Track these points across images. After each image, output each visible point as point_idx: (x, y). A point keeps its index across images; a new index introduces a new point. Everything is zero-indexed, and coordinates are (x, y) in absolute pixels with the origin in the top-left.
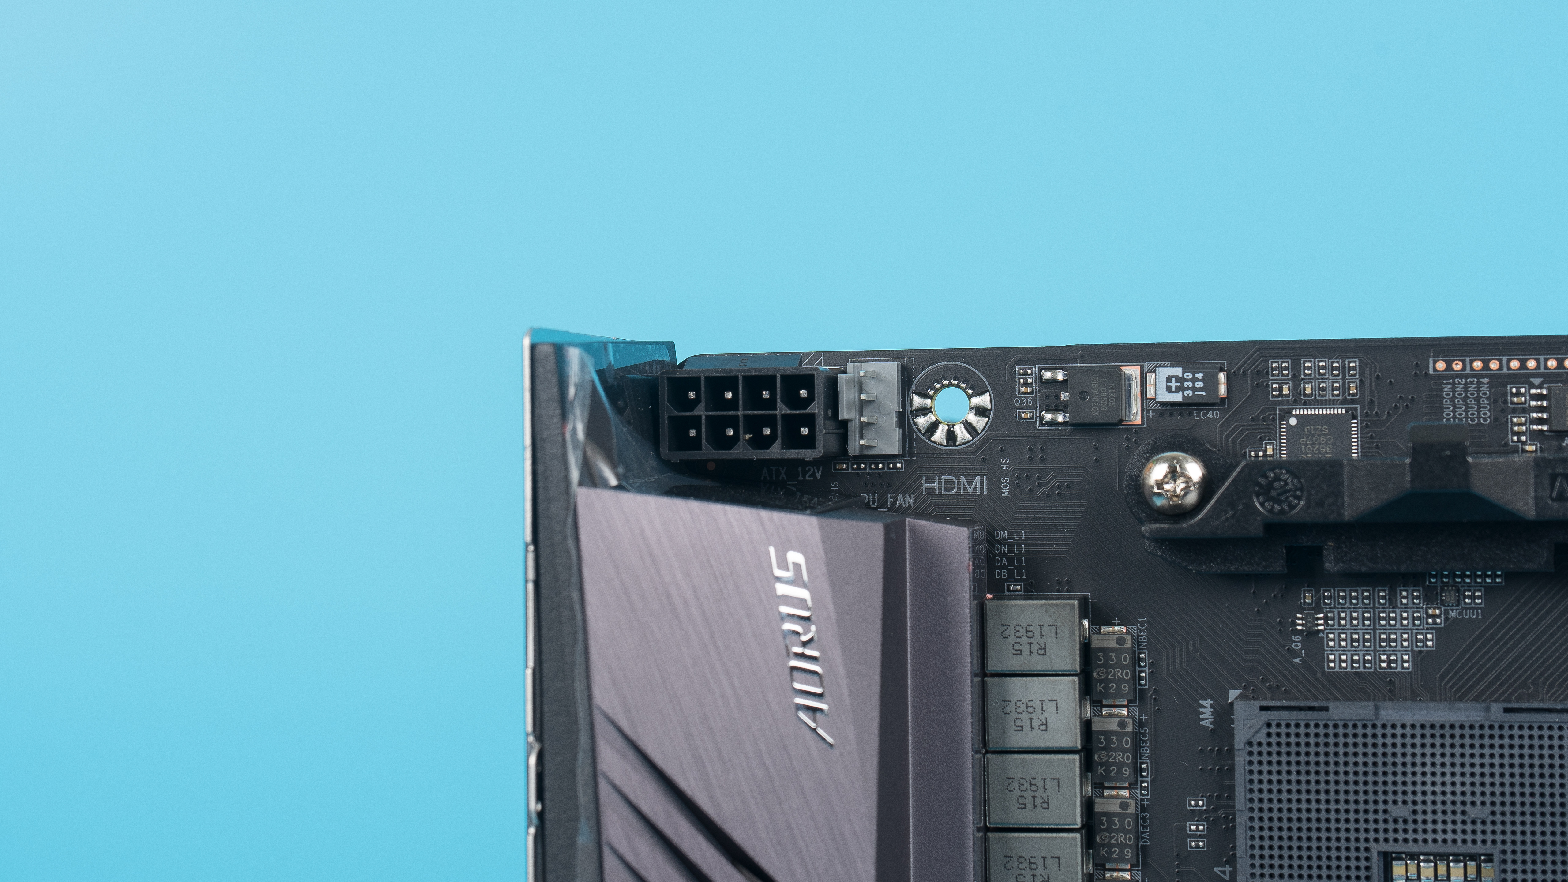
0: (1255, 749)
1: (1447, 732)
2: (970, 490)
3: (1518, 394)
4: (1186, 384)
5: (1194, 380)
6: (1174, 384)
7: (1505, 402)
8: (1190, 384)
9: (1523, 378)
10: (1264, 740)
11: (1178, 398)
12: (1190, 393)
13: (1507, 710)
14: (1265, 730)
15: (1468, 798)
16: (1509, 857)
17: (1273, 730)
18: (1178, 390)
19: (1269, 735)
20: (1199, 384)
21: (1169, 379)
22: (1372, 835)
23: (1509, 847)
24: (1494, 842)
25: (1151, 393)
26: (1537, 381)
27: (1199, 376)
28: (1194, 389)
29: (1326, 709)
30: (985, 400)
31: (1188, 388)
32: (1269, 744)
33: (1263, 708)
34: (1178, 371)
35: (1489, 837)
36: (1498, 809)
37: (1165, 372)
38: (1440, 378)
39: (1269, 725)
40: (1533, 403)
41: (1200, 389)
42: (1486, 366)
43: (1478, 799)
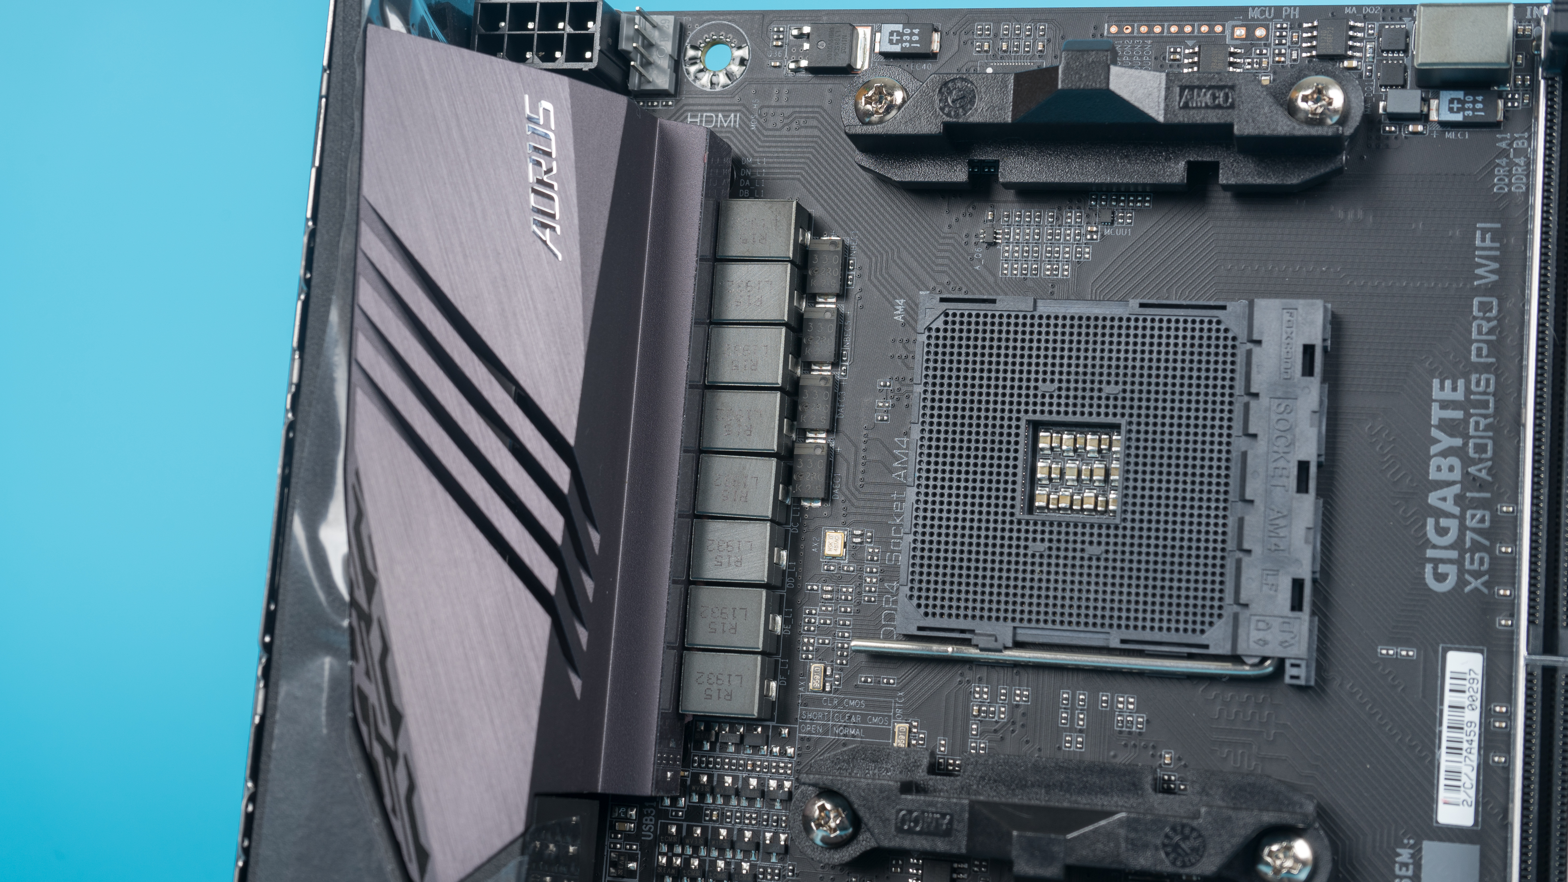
0: (933, 334)
1: (1092, 323)
2: (726, 125)
3: (1175, 52)
4: (904, 38)
5: (912, 34)
6: (895, 38)
7: (1164, 58)
8: (908, 38)
9: (1180, 39)
10: (942, 327)
11: (897, 48)
12: (908, 45)
13: (1142, 305)
14: (942, 318)
15: (1105, 378)
16: (1134, 427)
17: (950, 319)
18: (898, 42)
19: (946, 323)
20: (916, 38)
21: (891, 34)
22: (1023, 407)
23: (1135, 419)
24: (1123, 415)
25: (878, 47)
26: (1190, 43)
27: (916, 31)
28: (911, 42)
29: (993, 301)
30: (744, 53)
31: (906, 41)
32: (946, 330)
33: (942, 300)
34: (899, 27)
35: (1119, 411)
36: (1128, 387)
37: (888, 28)
38: (1115, 37)
39: (947, 315)
40: (1186, 61)
41: (916, 42)
42: (1151, 30)
43: (1113, 379)
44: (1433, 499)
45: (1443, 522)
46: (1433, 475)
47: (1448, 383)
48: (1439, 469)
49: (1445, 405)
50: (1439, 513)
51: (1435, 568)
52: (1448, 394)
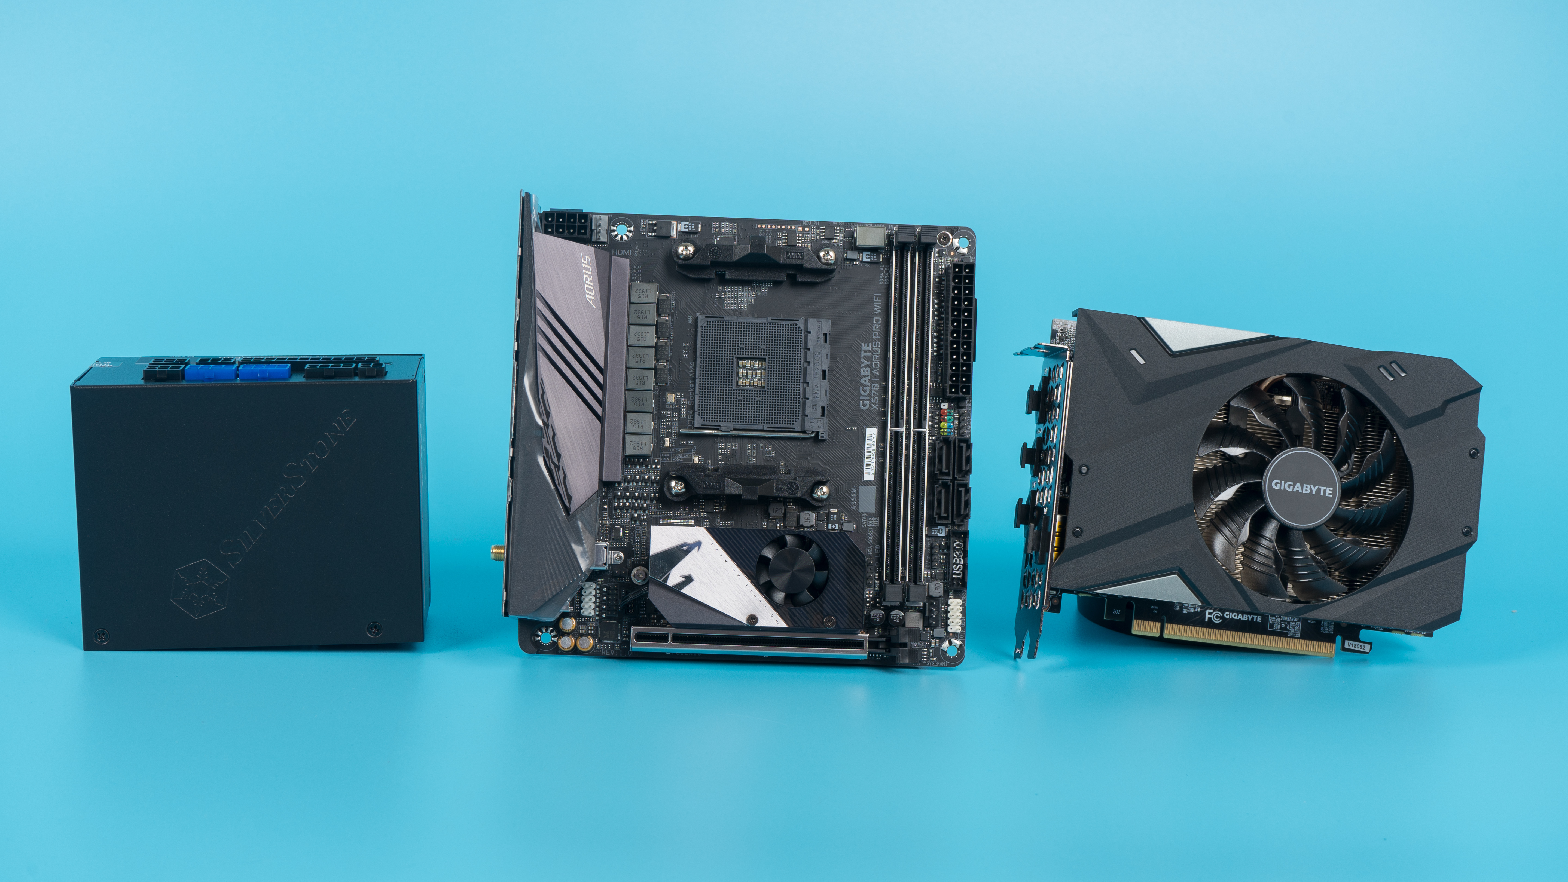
0: (704, 328)
1: (756, 325)
2: (626, 254)
3: (779, 235)
4: (689, 227)
5: (692, 226)
6: (686, 227)
7: (776, 237)
9: (781, 230)
10: (706, 326)
11: (687, 230)
12: (690, 229)
13: (772, 319)
14: (706, 323)
15: (760, 343)
16: (770, 359)
17: (709, 323)
18: (687, 228)
19: (707, 324)
20: (693, 227)
21: (685, 225)
22: (734, 353)
23: (770, 356)
24: (766, 355)
25: (679, 229)
26: (785, 232)
27: (693, 225)
28: (692, 228)
29: (723, 317)
30: (632, 229)
32: (707, 327)
33: (706, 317)
34: (687, 223)
35: (765, 354)
36: (768, 346)
37: (684, 223)
38: (759, 229)
39: (708, 322)
40: (783, 238)
42: (771, 227)
43: (763, 343)
44: (862, 381)
45: (865, 388)
46: (862, 373)
47: (866, 345)
48: (864, 371)
49: (865, 351)
50: (864, 385)
51: (863, 402)
52: (866, 348)
